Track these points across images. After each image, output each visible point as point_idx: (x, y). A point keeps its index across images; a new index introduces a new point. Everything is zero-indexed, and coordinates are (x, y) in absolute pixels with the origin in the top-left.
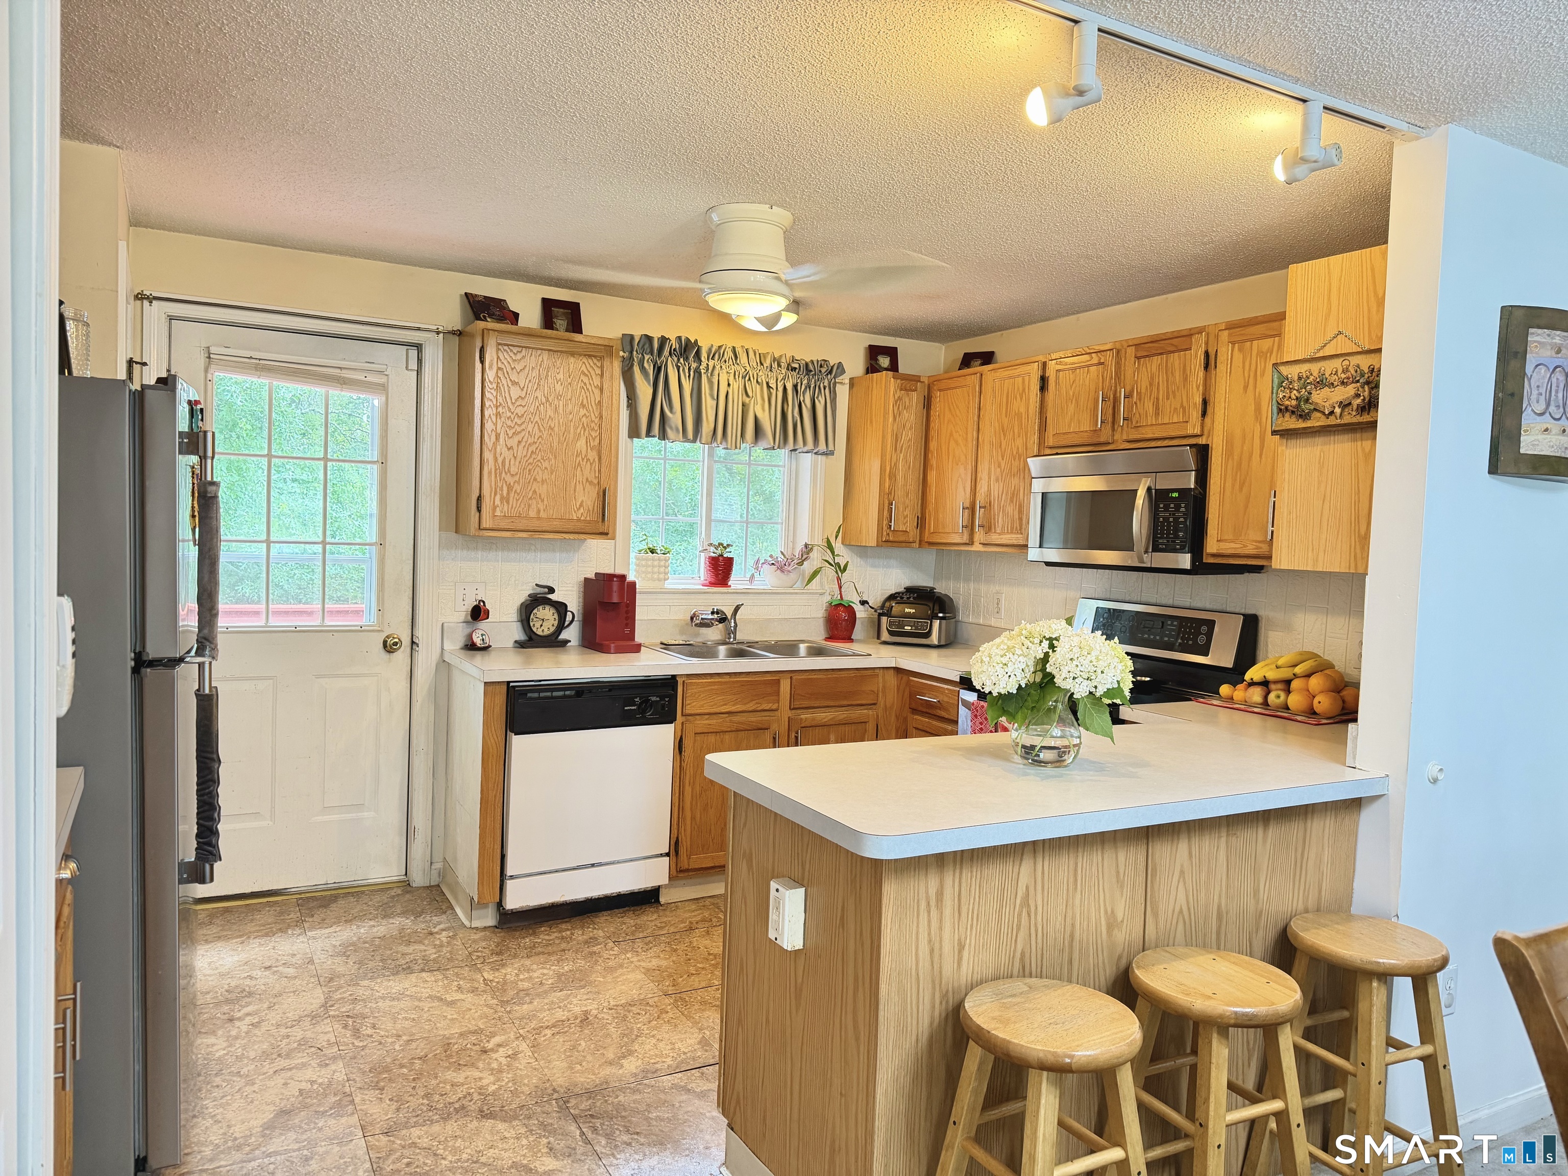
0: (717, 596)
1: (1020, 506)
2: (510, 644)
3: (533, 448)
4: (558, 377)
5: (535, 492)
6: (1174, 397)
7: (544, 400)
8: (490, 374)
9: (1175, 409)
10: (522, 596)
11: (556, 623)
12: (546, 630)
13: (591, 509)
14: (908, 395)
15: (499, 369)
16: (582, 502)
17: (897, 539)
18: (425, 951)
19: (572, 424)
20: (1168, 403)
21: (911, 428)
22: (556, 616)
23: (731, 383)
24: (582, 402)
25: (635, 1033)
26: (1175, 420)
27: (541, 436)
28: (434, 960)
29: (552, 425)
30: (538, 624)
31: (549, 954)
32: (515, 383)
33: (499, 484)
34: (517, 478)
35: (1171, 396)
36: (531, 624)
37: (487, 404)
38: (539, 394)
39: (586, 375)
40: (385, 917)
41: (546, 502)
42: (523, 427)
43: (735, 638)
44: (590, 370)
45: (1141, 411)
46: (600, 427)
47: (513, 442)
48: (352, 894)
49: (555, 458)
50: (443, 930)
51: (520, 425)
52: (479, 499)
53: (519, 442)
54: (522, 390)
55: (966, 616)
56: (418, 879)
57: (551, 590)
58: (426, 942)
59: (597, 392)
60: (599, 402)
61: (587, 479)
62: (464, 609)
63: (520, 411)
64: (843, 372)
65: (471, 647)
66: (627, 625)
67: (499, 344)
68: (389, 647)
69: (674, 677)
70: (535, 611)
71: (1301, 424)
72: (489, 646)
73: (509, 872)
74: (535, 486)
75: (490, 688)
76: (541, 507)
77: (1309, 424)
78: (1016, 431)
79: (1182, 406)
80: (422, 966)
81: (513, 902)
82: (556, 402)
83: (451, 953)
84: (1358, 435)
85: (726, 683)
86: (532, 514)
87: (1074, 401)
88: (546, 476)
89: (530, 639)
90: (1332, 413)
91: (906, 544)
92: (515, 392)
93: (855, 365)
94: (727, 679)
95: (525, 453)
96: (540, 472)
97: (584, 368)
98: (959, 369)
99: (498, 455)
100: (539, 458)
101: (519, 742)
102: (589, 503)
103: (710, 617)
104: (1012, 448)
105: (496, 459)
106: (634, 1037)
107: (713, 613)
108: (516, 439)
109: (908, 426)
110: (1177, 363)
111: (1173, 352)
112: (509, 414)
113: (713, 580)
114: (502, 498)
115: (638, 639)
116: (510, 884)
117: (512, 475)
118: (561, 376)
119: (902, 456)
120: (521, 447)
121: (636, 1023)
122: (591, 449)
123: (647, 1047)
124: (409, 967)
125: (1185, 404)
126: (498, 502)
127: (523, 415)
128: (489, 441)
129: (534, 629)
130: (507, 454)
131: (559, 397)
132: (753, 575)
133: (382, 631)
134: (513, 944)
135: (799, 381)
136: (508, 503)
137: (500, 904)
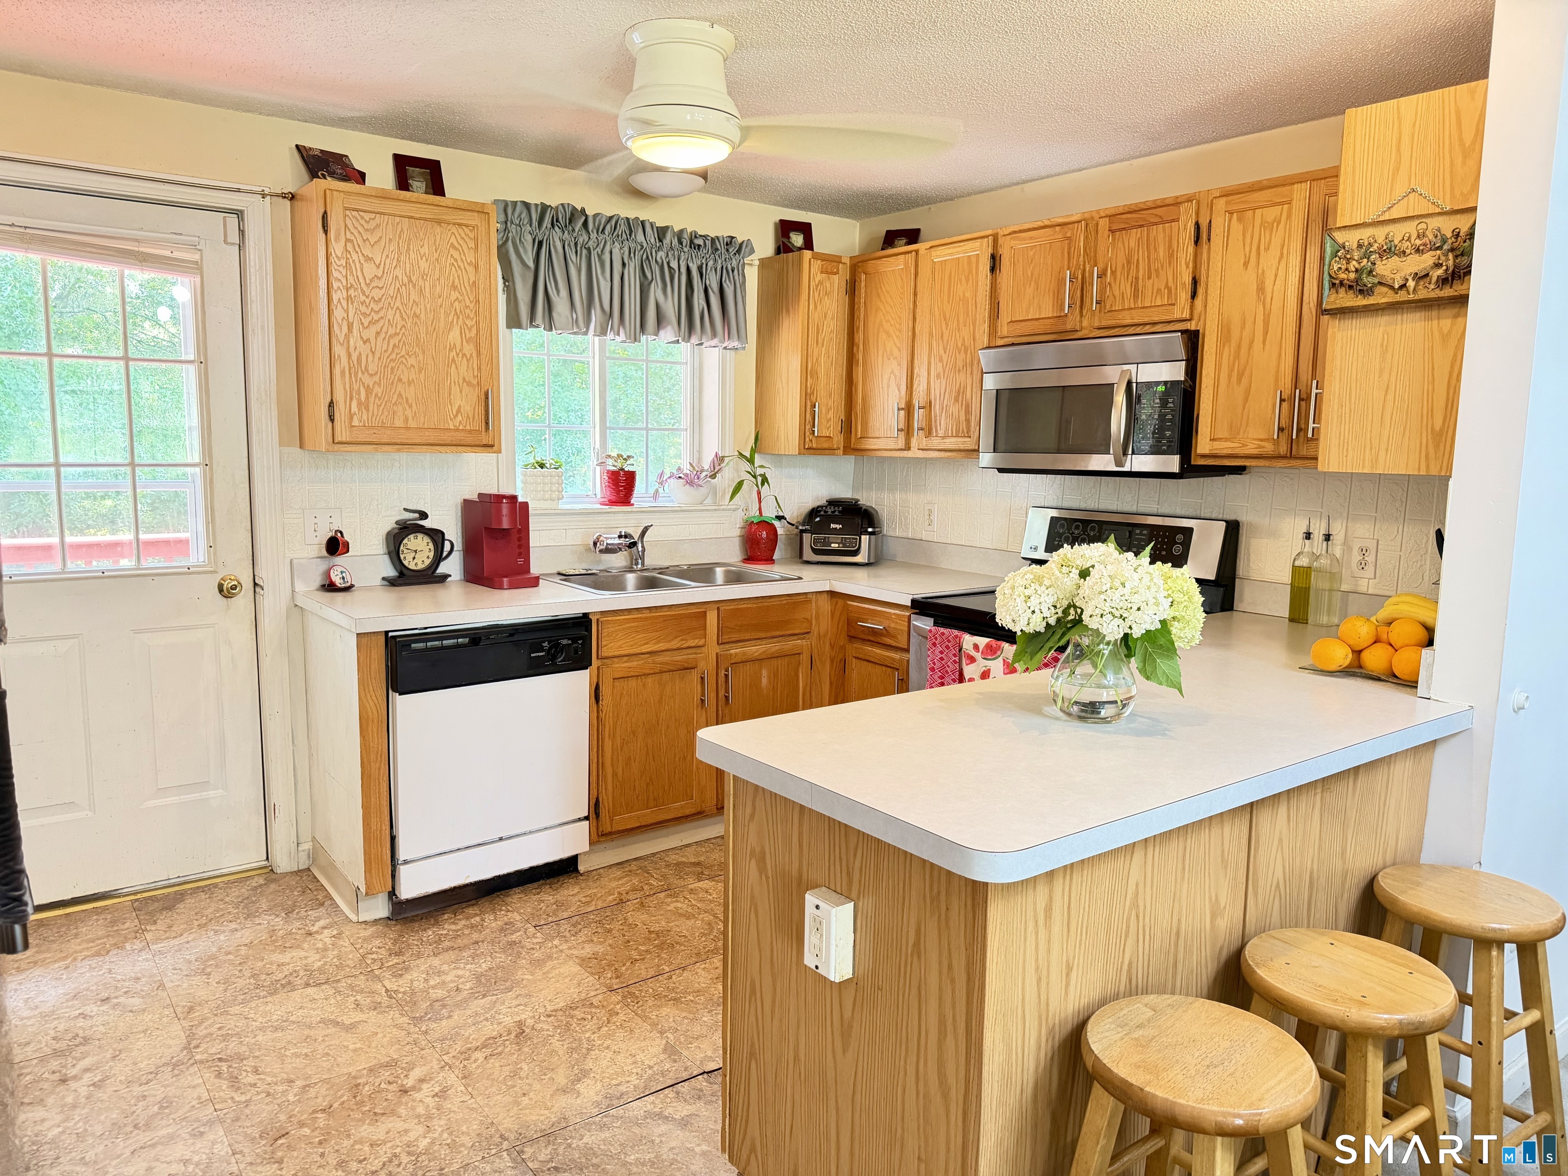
0: (620, 516)
1: (967, 406)
2: (378, 581)
3: (395, 340)
4: (422, 251)
5: (400, 395)
6: (1158, 276)
7: (406, 280)
8: (337, 248)
9: (1159, 290)
10: (388, 524)
11: (432, 554)
12: (420, 563)
13: (471, 416)
14: (829, 279)
15: (347, 240)
16: (460, 407)
17: (819, 446)
18: (306, 958)
19: (442, 311)
20: (1149, 283)
21: (833, 318)
22: (431, 546)
23: (626, 261)
24: (453, 282)
25: (586, 1046)
26: (1159, 303)
27: (404, 326)
28: (319, 969)
29: (418, 312)
30: (409, 557)
31: (460, 949)
32: (369, 259)
33: (356, 387)
34: (376, 378)
35: (1154, 275)
36: (402, 557)
37: (335, 285)
38: (398, 272)
39: (457, 249)
40: (248, 916)
41: (414, 407)
42: (381, 314)
43: (643, 564)
44: (461, 242)
45: (1117, 293)
46: (477, 313)
47: (370, 334)
48: (202, 889)
49: (424, 352)
50: (324, 928)
51: (377, 312)
52: (331, 404)
53: (378, 333)
54: (378, 267)
55: (891, 527)
56: (284, 863)
57: (424, 515)
58: (306, 946)
59: (471, 270)
60: (474, 282)
61: (464, 379)
62: (317, 541)
63: (376, 294)
64: (752, 251)
65: (330, 587)
66: (520, 554)
67: (346, 209)
68: (226, 591)
69: (586, 615)
70: (405, 541)
71: (1361, 301)
72: (352, 586)
73: (402, 855)
74: (400, 388)
75: (364, 640)
76: (408, 412)
77: (1371, 300)
78: (961, 320)
79: (1167, 286)
80: (305, 978)
81: (407, 892)
82: (421, 282)
83: (339, 957)
84: (1434, 313)
85: (646, 619)
86: (399, 423)
87: (1033, 284)
88: (413, 376)
89: (401, 574)
90: (1403, 286)
91: (828, 451)
92: (370, 270)
93: (765, 246)
94: (647, 614)
95: (385, 347)
96: (406, 371)
97: (453, 240)
98: (883, 249)
99: (352, 350)
100: (403, 353)
101: (404, 704)
102: (468, 408)
103: (617, 541)
104: (956, 340)
105: (349, 356)
106: (584, 1051)
107: (620, 537)
108: (374, 329)
109: (830, 314)
110: (1161, 237)
111: (1156, 224)
112: (363, 298)
113: (613, 498)
114: (360, 404)
115: (535, 570)
116: (403, 870)
117: (371, 375)
118: (425, 250)
119: (823, 349)
120: (380, 339)
121: (584, 1032)
122: (467, 342)
123: (605, 1063)
124: (289, 983)
125: (1171, 284)
126: (354, 408)
127: (380, 299)
128: (340, 332)
129: (406, 563)
130: (364, 349)
131: (424, 276)
132: (657, 491)
133: (215, 572)
134: (413, 939)
135: (704, 261)
136: (367, 410)
137: (392, 894)
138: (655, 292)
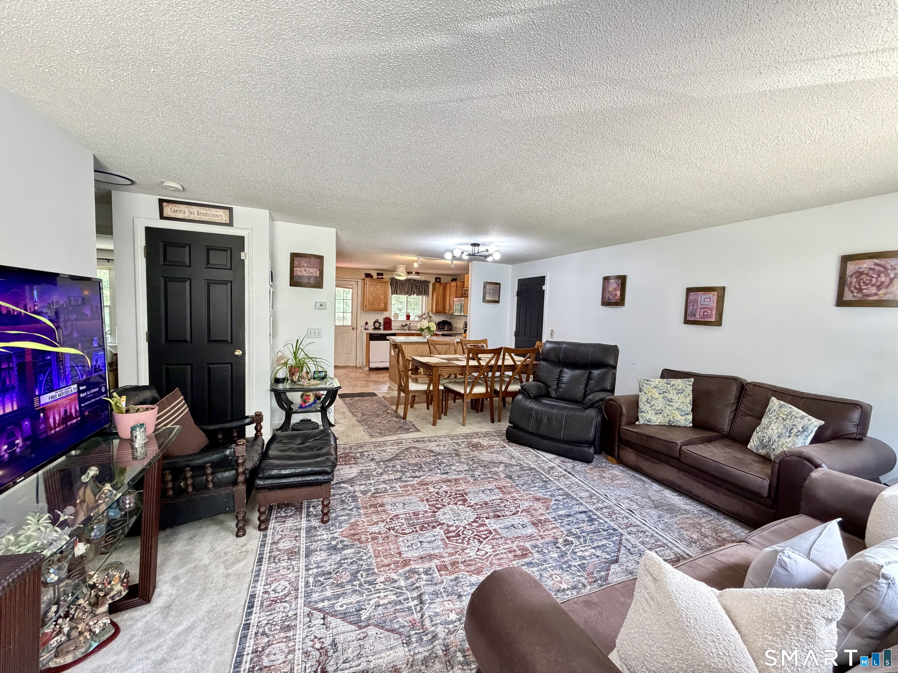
2: (372, 329)
4: (380, 286)
7: (376, 290)
8: (368, 287)
10: (374, 321)
12: (377, 326)
13: (384, 307)
14: (440, 286)
17: (439, 312)
19: (381, 294)
22: (379, 324)
23: (409, 285)
24: (382, 290)
29: (377, 294)
31: (375, 373)
32: (371, 288)
37: (367, 291)
39: (383, 286)
41: (376, 306)
43: (410, 329)
44: (385, 284)
46: (386, 293)
47: (371, 297)
49: (378, 299)
51: (372, 294)
52: (366, 306)
56: (358, 366)
57: (378, 320)
60: (386, 290)
61: (383, 302)
62: (364, 323)
64: (430, 282)
65: (365, 329)
66: (390, 325)
67: (369, 281)
68: (353, 329)
70: (376, 323)
72: (368, 328)
73: (370, 363)
75: (368, 334)
81: (370, 368)
86: (374, 308)
88: (376, 302)
89: (374, 327)
91: (442, 313)
93: (433, 281)
98: (451, 281)
100: (375, 299)
101: (371, 342)
103: (405, 324)
105: (369, 300)
109: (441, 292)
113: (406, 319)
114: (370, 306)
115: (392, 327)
117: (371, 302)
119: (440, 296)
122: (385, 297)
128: (368, 297)
131: (379, 289)
132: (413, 318)
133: (352, 326)
134: (371, 372)
135: (422, 284)
138: (414, 289)
